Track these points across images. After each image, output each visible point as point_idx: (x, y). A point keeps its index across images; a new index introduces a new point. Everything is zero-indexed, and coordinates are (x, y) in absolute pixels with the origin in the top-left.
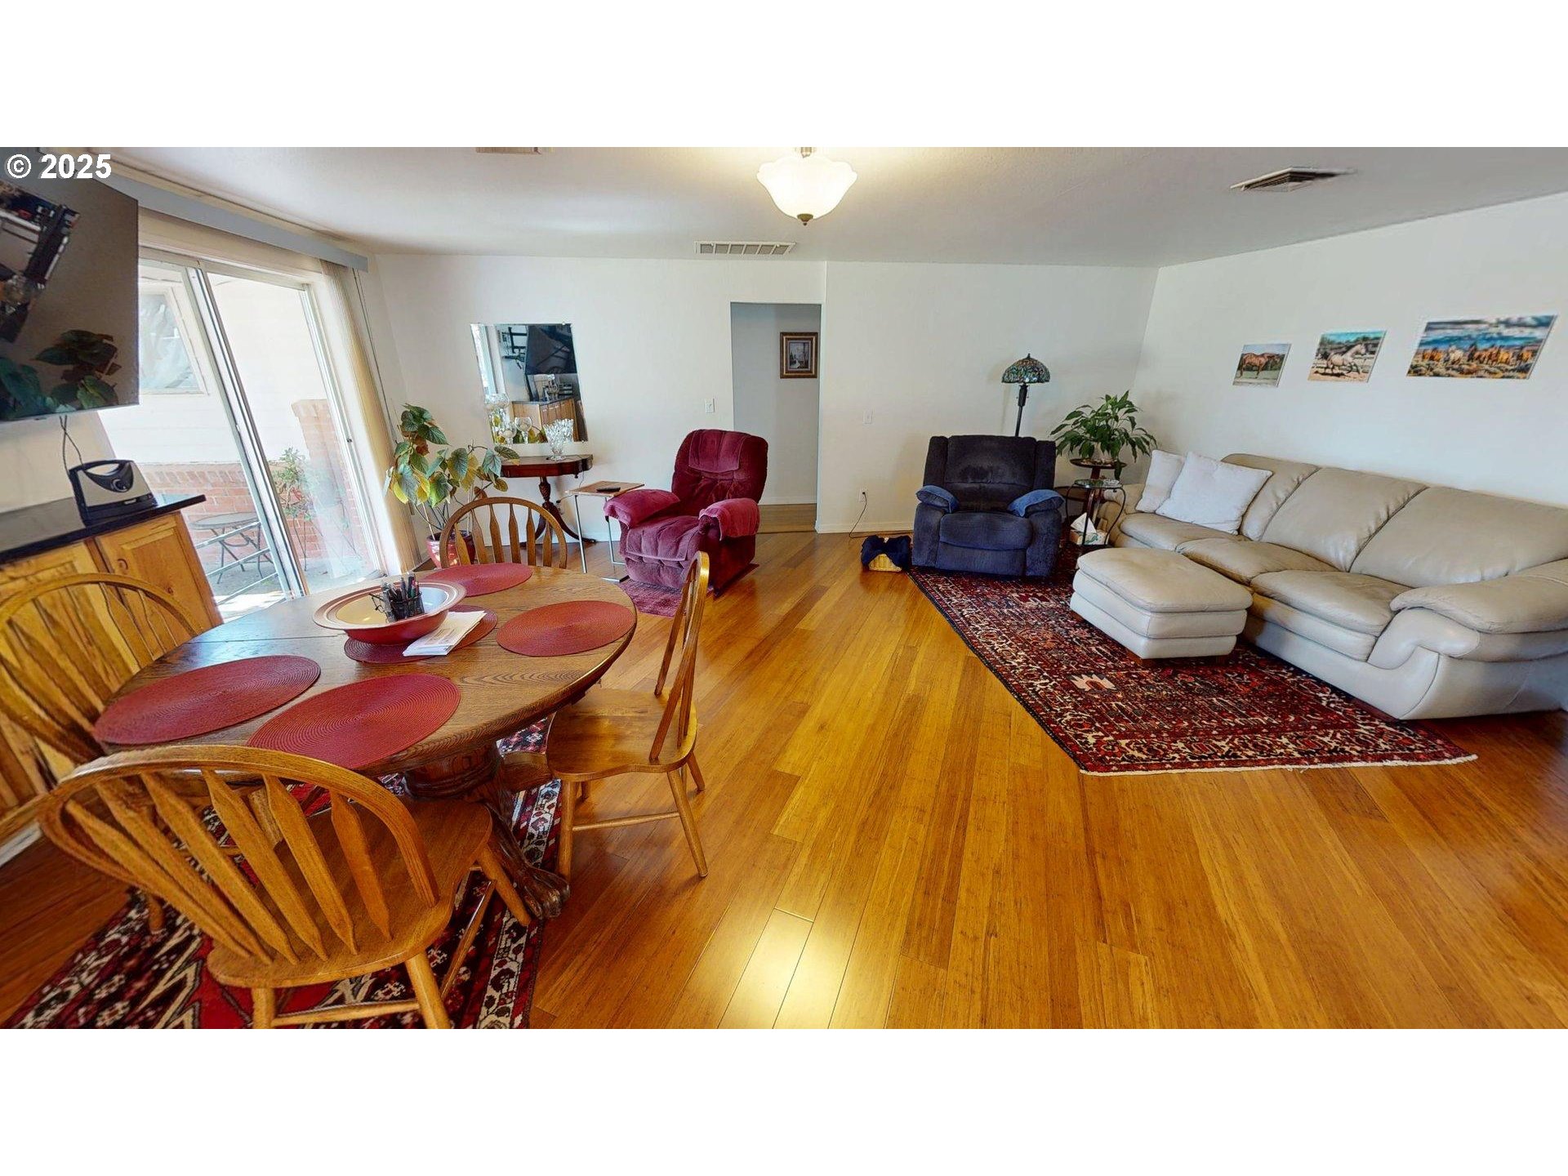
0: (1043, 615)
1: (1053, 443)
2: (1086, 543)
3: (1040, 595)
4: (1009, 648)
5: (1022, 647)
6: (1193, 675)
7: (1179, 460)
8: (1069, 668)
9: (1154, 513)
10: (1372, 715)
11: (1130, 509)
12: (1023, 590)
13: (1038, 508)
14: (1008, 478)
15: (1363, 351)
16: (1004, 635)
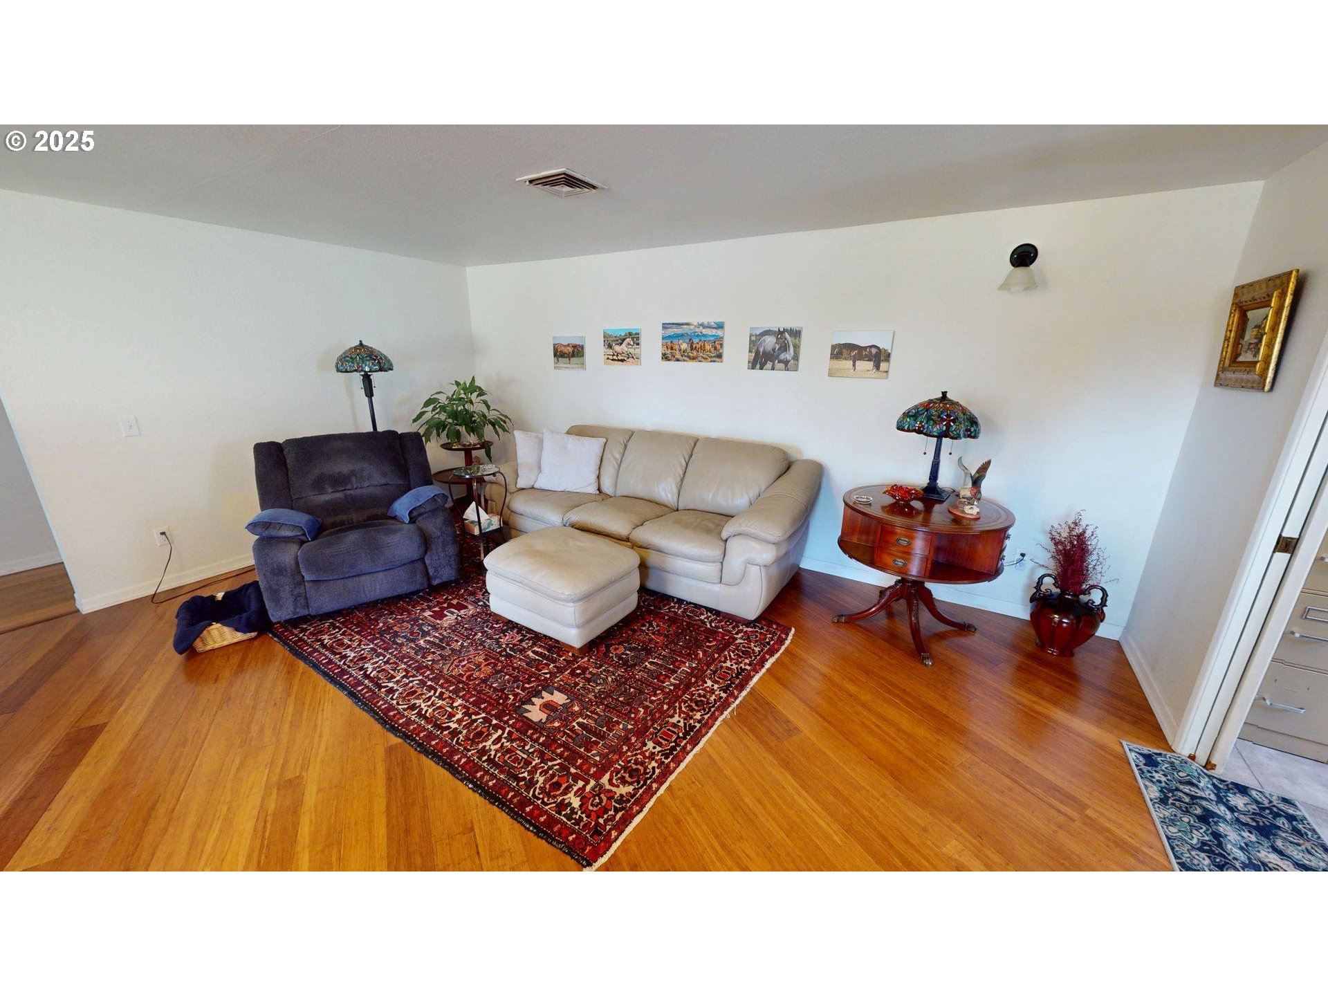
0: (466, 629)
1: (417, 434)
2: (483, 532)
3: (455, 602)
4: (441, 702)
5: (456, 692)
6: (620, 643)
7: (537, 437)
8: (516, 695)
9: (533, 488)
10: (736, 622)
11: (511, 488)
12: (435, 602)
13: (422, 510)
14: (378, 479)
15: (632, 343)
16: (429, 683)
